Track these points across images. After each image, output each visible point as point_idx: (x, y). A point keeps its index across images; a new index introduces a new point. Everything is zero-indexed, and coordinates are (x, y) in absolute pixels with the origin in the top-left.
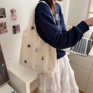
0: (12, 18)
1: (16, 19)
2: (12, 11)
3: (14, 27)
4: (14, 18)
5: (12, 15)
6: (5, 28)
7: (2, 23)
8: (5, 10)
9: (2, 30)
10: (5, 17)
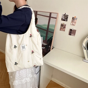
0: (72, 23)
1: (74, 25)
2: (73, 18)
3: (71, 30)
4: (73, 23)
5: (72, 21)
6: (64, 28)
7: (63, 24)
8: (68, 16)
9: (62, 28)
10: (67, 21)
